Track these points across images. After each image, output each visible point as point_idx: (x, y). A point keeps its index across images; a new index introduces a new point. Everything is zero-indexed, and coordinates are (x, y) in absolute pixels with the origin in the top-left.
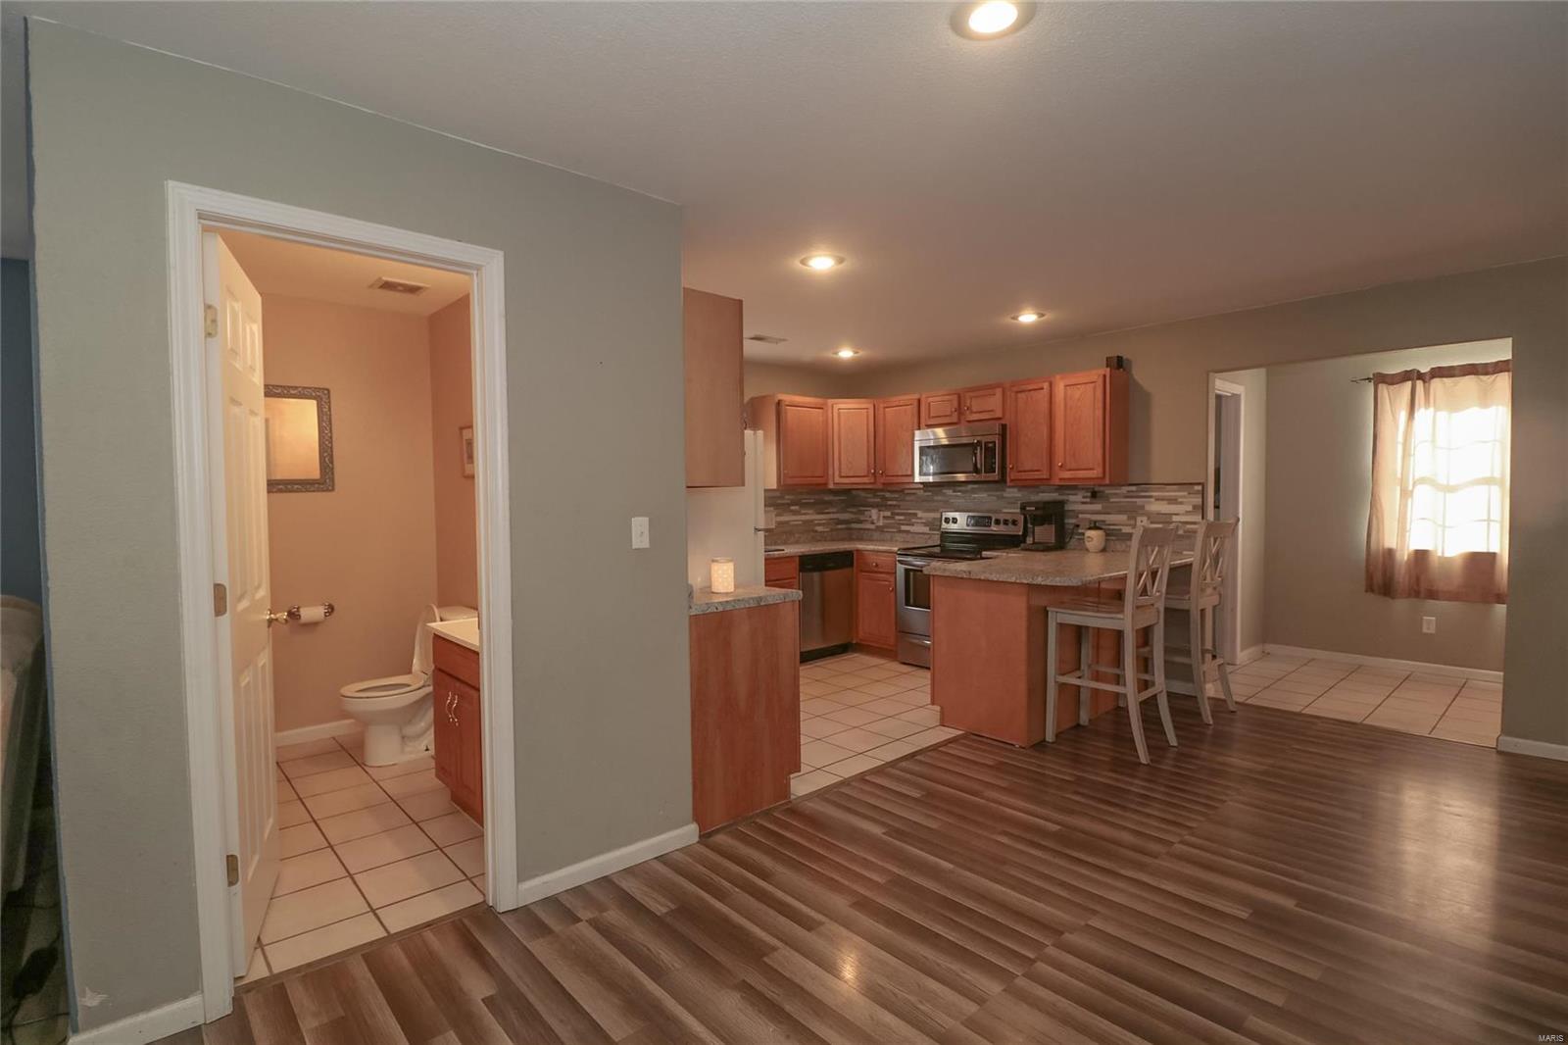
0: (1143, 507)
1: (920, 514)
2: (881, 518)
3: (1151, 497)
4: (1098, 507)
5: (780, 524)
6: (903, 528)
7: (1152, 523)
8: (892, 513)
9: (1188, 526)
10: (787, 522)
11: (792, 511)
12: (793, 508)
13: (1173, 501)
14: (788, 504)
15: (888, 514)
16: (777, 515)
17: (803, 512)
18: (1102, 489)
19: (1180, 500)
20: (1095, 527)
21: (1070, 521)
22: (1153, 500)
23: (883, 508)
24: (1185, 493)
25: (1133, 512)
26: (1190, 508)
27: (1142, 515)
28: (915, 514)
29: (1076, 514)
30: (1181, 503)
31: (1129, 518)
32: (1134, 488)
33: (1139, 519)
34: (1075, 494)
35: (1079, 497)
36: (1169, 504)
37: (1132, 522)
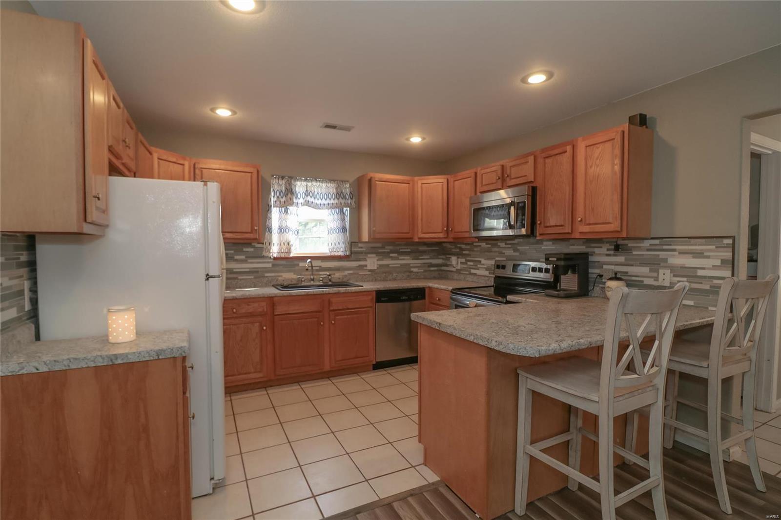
0: (665, 260)
1: (483, 261)
2: (459, 263)
3: (674, 250)
4: (621, 259)
5: (380, 266)
6: (473, 271)
7: (674, 276)
8: (466, 260)
9: (715, 281)
10: (388, 266)
11: (391, 257)
12: (391, 255)
13: (699, 255)
14: (388, 252)
15: (463, 260)
16: (378, 260)
17: (400, 258)
18: (626, 242)
19: (706, 254)
20: (616, 278)
21: (594, 271)
22: (676, 253)
23: (460, 256)
24: (714, 247)
25: (655, 264)
26: (718, 262)
27: (665, 267)
28: (480, 261)
29: (600, 265)
30: (708, 257)
31: (651, 271)
32: (657, 242)
33: (661, 272)
34: (601, 247)
35: (604, 250)
36: (694, 257)
37: (655, 275)
